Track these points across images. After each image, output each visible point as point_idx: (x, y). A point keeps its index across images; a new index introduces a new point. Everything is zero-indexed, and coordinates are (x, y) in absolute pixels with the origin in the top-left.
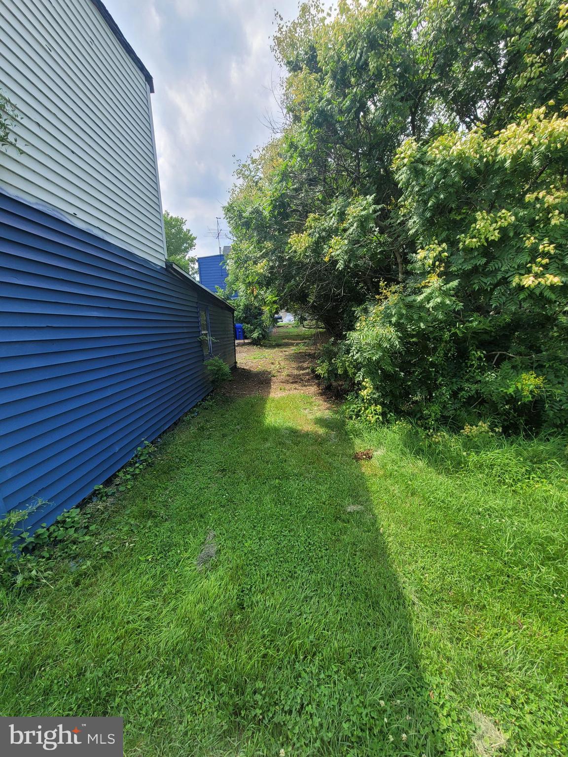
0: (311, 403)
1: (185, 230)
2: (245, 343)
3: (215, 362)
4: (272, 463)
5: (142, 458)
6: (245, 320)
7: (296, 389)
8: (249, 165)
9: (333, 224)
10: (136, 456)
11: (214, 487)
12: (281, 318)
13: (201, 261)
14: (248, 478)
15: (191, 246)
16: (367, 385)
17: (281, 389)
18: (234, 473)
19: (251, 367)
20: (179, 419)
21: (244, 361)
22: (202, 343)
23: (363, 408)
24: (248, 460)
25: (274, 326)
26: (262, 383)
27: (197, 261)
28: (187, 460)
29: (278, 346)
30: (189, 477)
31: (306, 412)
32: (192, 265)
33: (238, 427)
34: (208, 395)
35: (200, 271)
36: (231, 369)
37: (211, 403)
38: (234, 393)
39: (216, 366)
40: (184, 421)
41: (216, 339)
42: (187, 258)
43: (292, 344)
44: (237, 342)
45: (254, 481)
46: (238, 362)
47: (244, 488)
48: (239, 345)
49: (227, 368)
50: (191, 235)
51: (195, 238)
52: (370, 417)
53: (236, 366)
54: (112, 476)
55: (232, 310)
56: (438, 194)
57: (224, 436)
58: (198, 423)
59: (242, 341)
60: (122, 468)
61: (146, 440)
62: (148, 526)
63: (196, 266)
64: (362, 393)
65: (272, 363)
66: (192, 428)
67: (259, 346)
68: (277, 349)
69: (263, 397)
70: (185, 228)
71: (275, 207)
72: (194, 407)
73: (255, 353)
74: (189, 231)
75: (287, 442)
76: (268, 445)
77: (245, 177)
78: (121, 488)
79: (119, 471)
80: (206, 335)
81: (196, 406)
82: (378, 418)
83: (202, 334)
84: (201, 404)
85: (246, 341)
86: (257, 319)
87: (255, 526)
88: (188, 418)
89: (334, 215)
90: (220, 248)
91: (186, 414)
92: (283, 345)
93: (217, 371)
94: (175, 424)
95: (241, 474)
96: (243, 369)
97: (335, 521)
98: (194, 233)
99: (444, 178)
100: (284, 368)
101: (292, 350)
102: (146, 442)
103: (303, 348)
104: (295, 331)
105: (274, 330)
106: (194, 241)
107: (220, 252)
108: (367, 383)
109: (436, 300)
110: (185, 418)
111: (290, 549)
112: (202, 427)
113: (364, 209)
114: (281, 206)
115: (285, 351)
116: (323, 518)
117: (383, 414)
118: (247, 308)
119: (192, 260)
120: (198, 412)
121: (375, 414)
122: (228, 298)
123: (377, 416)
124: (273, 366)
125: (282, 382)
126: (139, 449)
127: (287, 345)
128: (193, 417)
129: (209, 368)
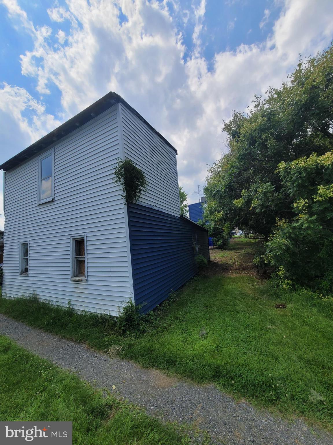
0: (253, 281)
1: (182, 192)
2: (214, 248)
3: (200, 257)
4: (230, 306)
5: (171, 298)
6: (214, 235)
7: (244, 273)
8: (214, 167)
9: (253, 195)
10: (169, 296)
11: (203, 313)
12: (235, 233)
13: (190, 206)
14: (219, 310)
15: (185, 199)
16: (281, 269)
17: (235, 273)
18: (212, 308)
19: (218, 261)
20: (184, 284)
21: (214, 258)
22: (193, 249)
23: (280, 282)
24: (218, 303)
25: (231, 238)
26: (225, 270)
27: (188, 207)
28: (190, 301)
29: (234, 249)
30: (192, 307)
31: (250, 285)
32: (185, 208)
33: (213, 289)
34: (196, 274)
35: (190, 211)
36: (208, 261)
37: (198, 278)
38: (209, 274)
39: (199, 259)
40: (186, 285)
41: (200, 246)
42: (183, 205)
43: (243, 248)
44: (210, 247)
45: (221, 312)
46: (211, 258)
47: (217, 314)
48: (211, 249)
49: (206, 261)
50: (185, 194)
51: (187, 195)
52: (285, 286)
53: (210, 260)
54: (161, 303)
55: (207, 231)
56: (298, 181)
57: (206, 293)
58: (193, 287)
59: (212, 247)
60: (165, 300)
61: (173, 290)
62: (178, 322)
63: (188, 208)
64: (279, 273)
65: (231, 259)
66: (190, 289)
67: (222, 250)
68: (233, 251)
69: (225, 276)
70: (182, 191)
71: (226, 188)
72: (190, 279)
73: (220, 253)
74: (184, 192)
75: (238, 297)
76: (228, 298)
77: (212, 172)
78: (165, 308)
79: (163, 301)
80: (195, 244)
81: (191, 279)
82: (290, 287)
83: (194, 244)
84: (193, 278)
85: (215, 247)
86: (220, 234)
87: (222, 328)
88: (188, 284)
89: (253, 191)
90: (200, 199)
91: (187, 282)
92: (237, 249)
93: (201, 262)
94: (182, 286)
95: (215, 309)
96: (214, 262)
97: (261, 330)
98: (186, 193)
99: (300, 175)
100: (237, 262)
101: (243, 252)
102: (173, 291)
103: (250, 250)
104: (245, 240)
105: (232, 240)
106: (186, 197)
107: (200, 201)
108: (281, 267)
109: (305, 225)
110: (186, 284)
111: (238, 337)
112: (195, 288)
113: (266, 189)
114: (230, 188)
115: (238, 252)
116: (255, 329)
117: (293, 285)
118: (215, 229)
119: (186, 206)
120: (192, 282)
121: (288, 285)
122: (204, 224)
123: (289, 286)
124: (231, 261)
125: (236, 270)
126: (170, 293)
127: (239, 249)
128: (190, 284)
129: (197, 260)
